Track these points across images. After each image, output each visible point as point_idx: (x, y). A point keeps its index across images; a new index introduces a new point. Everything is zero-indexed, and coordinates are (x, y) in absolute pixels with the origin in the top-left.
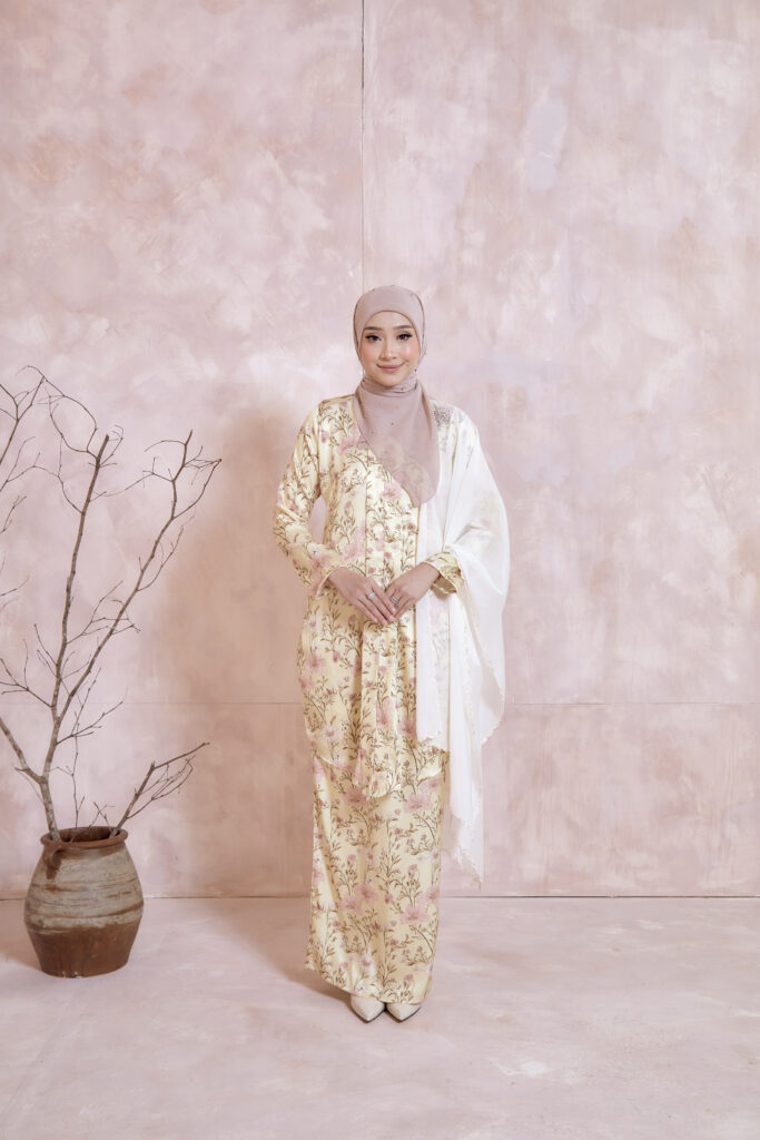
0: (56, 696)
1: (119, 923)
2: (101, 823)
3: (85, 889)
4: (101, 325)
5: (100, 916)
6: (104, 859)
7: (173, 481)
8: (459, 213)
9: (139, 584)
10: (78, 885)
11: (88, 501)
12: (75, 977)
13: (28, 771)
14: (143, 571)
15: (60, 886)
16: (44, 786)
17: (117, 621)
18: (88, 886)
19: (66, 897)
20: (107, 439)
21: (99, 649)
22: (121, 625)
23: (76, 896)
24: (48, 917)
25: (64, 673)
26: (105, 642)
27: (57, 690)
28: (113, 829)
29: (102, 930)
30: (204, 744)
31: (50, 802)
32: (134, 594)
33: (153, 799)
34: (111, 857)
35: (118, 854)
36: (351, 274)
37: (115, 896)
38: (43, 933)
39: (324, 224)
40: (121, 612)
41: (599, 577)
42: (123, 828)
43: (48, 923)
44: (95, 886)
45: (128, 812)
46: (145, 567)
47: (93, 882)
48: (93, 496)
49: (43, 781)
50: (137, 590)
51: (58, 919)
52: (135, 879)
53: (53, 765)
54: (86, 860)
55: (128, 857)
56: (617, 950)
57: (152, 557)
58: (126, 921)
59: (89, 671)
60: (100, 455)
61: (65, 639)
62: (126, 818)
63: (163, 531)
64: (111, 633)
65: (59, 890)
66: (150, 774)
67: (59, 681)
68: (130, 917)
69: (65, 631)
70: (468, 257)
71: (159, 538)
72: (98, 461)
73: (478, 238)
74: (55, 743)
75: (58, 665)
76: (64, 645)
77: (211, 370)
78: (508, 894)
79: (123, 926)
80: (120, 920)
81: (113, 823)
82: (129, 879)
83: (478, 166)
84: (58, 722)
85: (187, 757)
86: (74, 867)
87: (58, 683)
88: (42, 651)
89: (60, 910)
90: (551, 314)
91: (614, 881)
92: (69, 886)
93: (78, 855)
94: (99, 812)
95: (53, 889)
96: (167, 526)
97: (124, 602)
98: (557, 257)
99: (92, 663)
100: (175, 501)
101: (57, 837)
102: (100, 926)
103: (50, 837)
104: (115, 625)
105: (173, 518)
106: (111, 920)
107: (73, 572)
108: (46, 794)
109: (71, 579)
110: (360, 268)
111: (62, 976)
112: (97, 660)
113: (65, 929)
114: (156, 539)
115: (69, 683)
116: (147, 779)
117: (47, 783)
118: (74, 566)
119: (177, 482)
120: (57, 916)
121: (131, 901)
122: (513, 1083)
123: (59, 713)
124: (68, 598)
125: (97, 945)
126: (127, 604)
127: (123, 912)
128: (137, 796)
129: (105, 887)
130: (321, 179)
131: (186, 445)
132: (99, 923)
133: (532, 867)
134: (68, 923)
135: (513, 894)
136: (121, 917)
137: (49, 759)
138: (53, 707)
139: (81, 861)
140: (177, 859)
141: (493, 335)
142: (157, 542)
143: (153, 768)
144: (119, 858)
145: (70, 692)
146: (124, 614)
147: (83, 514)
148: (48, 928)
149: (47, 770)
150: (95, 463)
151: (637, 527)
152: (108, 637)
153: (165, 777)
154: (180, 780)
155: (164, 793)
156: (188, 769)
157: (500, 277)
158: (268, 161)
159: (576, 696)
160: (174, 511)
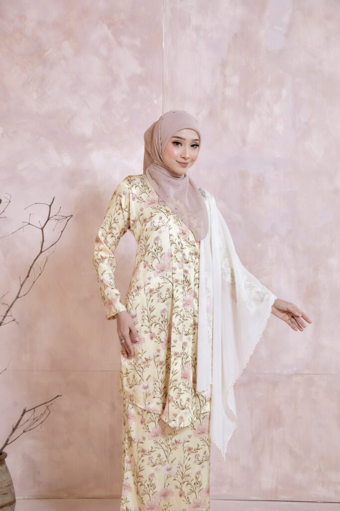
7: (42, 229)
8: (224, 65)
9: (19, 294)
14: (21, 286)
17: (5, 317)
22: (7, 319)
30: (58, 396)
32: (15, 300)
33: (24, 432)
36: (155, 102)
39: (139, 70)
40: (7, 311)
41: (309, 293)
42: (4, 451)
45: (8, 440)
46: (23, 283)
50: (17, 297)
52: (10, 485)
55: (7, 469)
57: (28, 276)
62: (6, 444)
63: (35, 260)
66: (22, 415)
70: (229, 92)
71: (33, 265)
73: (235, 80)
77: (67, 161)
78: (252, 498)
82: (6, 484)
83: (236, 35)
85: (47, 404)
90: (280, 128)
91: (320, 492)
96: (37, 257)
97: (9, 306)
98: (284, 92)
100: (43, 241)
104: (3, 320)
105: (41, 252)
110: (161, 98)
114: (31, 265)
116: (21, 419)
119: (44, 229)
121: (8, 499)
126: (11, 306)
128: (14, 430)
130: (137, 42)
131: (50, 206)
133: (267, 481)
135: (255, 498)
140: (38, 472)
141: (244, 141)
142: (31, 268)
143: (25, 412)
146: (9, 314)
151: (334, 262)
153: (32, 418)
154: (42, 419)
155: (31, 428)
156: (47, 412)
157: (248, 105)
158: (104, 30)
159: (295, 369)
160: (42, 247)
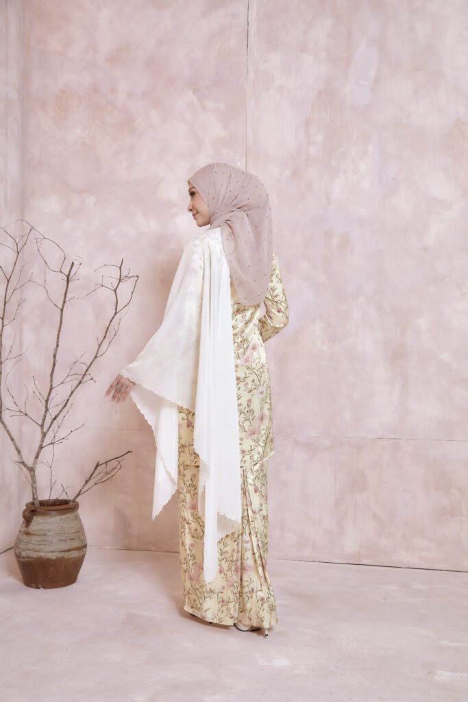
0: (44, 420)
1: (66, 557)
2: (64, 497)
3: (45, 535)
4: (91, 200)
5: (53, 552)
6: (58, 518)
7: (115, 290)
8: (307, 123)
9: (97, 354)
10: (42, 532)
11: (64, 302)
12: (39, 588)
13: (23, 463)
14: (99, 346)
15: (31, 532)
16: (32, 472)
17: (84, 375)
18: (48, 533)
19: (34, 539)
20: (73, 264)
21: (72, 392)
23: (39, 539)
24: (24, 550)
25: (50, 406)
26: (76, 388)
27: (45, 416)
28: (70, 501)
29: (55, 561)
30: (129, 452)
31: (35, 483)
32: (94, 360)
33: (96, 484)
34: (63, 517)
35: (68, 515)
36: (239, 164)
37: (64, 540)
38: (21, 560)
39: (223, 134)
40: (87, 370)
41: (397, 356)
42: (76, 500)
43: (24, 554)
44: (51, 533)
45: (80, 491)
46: (101, 344)
47: (49, 531)
48: (67, 299)
49: (32, 470)
50: (96, 357)
51: (29, 552)
52: (80, 530)
53: (39, 460)
54: (47, 518)
55: (77, 518)
56: (384, 599)
57: (105, 337)
58: (70, 556)
59: (65, 405)
60: (69, 274)
61: (51, 386)
62: (79, 494)
63: (111, 321)
64: (80, 383)
65: (31, 534)
66: (96, 468)
67: (47, 410)
68: (75, 554)
69: (51, 380)
70: (313, 150)
71: (109, 326)
72: (68, 278)
73: (319, 138)
74: (41, 447)
75: (47, 401)
76: (51, 389)
77: (153, 226)
78: (334, 561)
79: (68, 559)
80: (66, 555)
81: (71, 497)
82: (75, 531)
83: (320, 92)
84: (44, 435)
85: (118, 459)
86: (40, 521)
87: (46, 412)
88: (36, 392)
89: (30, 546)
90: (366, 184)
91: (404, 557)
92: (36, 532)
93: (43, 514)
94: (64, 490)
95: (27, 534)
96: (113, 318)
97: (88, 365)
98: (371, 148)
99: (68, 401)
100: (117, 302)
101: (37, 503)
102: (54, 558)
103: (33, 504)
104: (83, 378)
105: (116, 313)
106: (60, 555)
107: (58, 346)
108: (33, 477)
109: (56, 349)
110: (244, 160)
111: (32, 587)
112: (71, 399)
113: (34, 558)
114: (107, 326)
115: (53, 412)
116: (94, 472)
117: (34, 471)
118: (58, 342)
119: (117, 291)
120: (29, 550)
121: (76, 544)
122: (261, 670)
123: (45, 430)
124: (54, 361)
125: (51, 569)
127: (68, 551)
128: (87, 482)
129: (58, 534)
130: (222, 106)
131: (120, 268)
132: (53, 556)
133: (350, 544)
134: (34, 555)
135: (337, 561)
136: (67, 553)
137: (37, 457)
138: (42, 426)
139: (44, 518)
140: (129, 525)
141: (329, 200)
142: (107, 329)
143: (98, 465)
144: (69, 518)
145: (53, 417)
146: (88, 373)
147: (62, 310)
148: (23, 557)
149: (35, 463)
150: (66, 279)
151: (423, 323)
152: (78, 385)
153: (104, 471)
154: (113, 473)
155: (103, 480)
156: (119, 466)
157: (333, 162)
158: (190, 97)
159: (380, 433)
160: (116, 309)
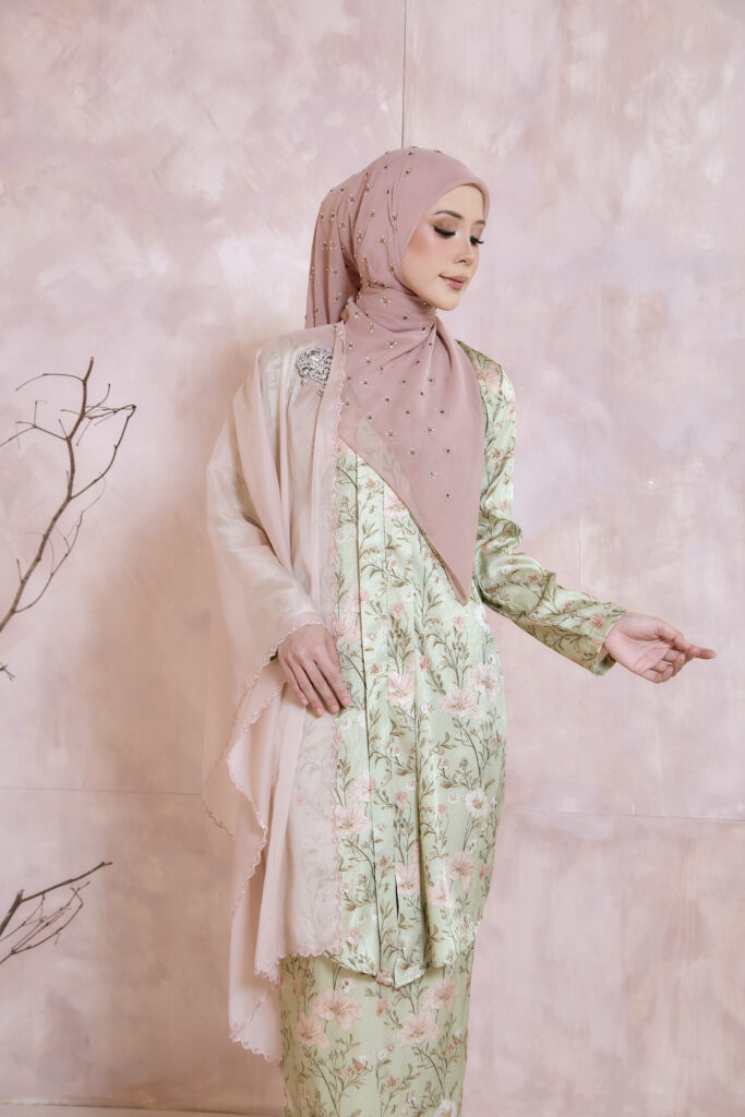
7: (68, 439)
9: (16, 602)
14: (23, 583)
30: (103, 864)
32: (7, 619)
33: (15, 952)
36: (384, 107)
39: (343, 25)
46: (27, 577)
50: (13, 611)
57: (38, 559)
63: (55, 519)
66: (13, 910)
70: (578, 77)
71: (50, 530)
73: (595, 42)
77: (160, 263)
85: (75, 885)
90: (714, 170)
96: (61, 511)
98: (729, 72)
100: (73, 471)
105: (69, 498)
110: (399, 97)
114: (44, 532)
116: (9, 919)
119: (74, 441)
131: (85, 382)
133: (663, 1093)
140: (87, 1041)
141: (616, 208)
142: (46, 537)
143: (19, 901)
154: (60, 923)
155: (31, 943)
157: (631, 109)
160: (70, 487)
